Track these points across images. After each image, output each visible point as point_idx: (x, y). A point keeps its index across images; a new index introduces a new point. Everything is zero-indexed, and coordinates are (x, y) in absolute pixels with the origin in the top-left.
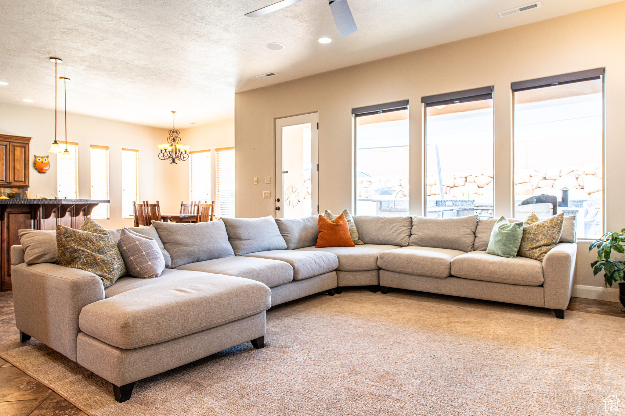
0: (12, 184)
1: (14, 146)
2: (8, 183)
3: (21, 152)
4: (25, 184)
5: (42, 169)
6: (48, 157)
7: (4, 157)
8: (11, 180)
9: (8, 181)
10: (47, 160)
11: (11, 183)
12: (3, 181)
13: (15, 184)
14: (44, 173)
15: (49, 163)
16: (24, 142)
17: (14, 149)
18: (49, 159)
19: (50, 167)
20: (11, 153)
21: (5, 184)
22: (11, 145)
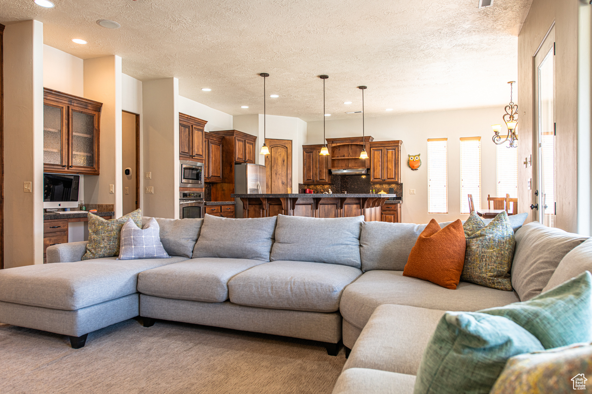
0: (386, 181)
1: (387, 149)
2: (383, 180)
3: (392, 153)
4: (395, 181)
5: (414, 167)
6: (419, 155)
7: (380, 160)
8: (385, 178)
9: (383, 179)
10: (418, 158)
11: (384, 180)
12: (380, 178)
13: (388, 181)
14: (416, 170)
15: (420, 160)
16: (395, 145)
17: (387, 152)
18: (420, 157)
19: (421, 163)
20: (385, 155)
21: (380, 181)
22: (385, 149)
